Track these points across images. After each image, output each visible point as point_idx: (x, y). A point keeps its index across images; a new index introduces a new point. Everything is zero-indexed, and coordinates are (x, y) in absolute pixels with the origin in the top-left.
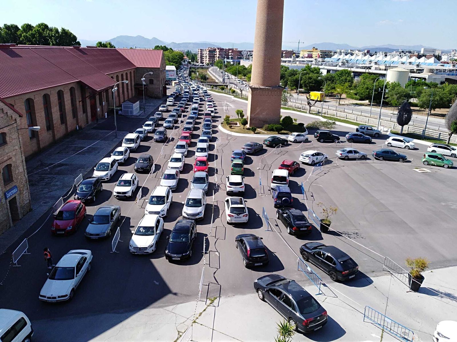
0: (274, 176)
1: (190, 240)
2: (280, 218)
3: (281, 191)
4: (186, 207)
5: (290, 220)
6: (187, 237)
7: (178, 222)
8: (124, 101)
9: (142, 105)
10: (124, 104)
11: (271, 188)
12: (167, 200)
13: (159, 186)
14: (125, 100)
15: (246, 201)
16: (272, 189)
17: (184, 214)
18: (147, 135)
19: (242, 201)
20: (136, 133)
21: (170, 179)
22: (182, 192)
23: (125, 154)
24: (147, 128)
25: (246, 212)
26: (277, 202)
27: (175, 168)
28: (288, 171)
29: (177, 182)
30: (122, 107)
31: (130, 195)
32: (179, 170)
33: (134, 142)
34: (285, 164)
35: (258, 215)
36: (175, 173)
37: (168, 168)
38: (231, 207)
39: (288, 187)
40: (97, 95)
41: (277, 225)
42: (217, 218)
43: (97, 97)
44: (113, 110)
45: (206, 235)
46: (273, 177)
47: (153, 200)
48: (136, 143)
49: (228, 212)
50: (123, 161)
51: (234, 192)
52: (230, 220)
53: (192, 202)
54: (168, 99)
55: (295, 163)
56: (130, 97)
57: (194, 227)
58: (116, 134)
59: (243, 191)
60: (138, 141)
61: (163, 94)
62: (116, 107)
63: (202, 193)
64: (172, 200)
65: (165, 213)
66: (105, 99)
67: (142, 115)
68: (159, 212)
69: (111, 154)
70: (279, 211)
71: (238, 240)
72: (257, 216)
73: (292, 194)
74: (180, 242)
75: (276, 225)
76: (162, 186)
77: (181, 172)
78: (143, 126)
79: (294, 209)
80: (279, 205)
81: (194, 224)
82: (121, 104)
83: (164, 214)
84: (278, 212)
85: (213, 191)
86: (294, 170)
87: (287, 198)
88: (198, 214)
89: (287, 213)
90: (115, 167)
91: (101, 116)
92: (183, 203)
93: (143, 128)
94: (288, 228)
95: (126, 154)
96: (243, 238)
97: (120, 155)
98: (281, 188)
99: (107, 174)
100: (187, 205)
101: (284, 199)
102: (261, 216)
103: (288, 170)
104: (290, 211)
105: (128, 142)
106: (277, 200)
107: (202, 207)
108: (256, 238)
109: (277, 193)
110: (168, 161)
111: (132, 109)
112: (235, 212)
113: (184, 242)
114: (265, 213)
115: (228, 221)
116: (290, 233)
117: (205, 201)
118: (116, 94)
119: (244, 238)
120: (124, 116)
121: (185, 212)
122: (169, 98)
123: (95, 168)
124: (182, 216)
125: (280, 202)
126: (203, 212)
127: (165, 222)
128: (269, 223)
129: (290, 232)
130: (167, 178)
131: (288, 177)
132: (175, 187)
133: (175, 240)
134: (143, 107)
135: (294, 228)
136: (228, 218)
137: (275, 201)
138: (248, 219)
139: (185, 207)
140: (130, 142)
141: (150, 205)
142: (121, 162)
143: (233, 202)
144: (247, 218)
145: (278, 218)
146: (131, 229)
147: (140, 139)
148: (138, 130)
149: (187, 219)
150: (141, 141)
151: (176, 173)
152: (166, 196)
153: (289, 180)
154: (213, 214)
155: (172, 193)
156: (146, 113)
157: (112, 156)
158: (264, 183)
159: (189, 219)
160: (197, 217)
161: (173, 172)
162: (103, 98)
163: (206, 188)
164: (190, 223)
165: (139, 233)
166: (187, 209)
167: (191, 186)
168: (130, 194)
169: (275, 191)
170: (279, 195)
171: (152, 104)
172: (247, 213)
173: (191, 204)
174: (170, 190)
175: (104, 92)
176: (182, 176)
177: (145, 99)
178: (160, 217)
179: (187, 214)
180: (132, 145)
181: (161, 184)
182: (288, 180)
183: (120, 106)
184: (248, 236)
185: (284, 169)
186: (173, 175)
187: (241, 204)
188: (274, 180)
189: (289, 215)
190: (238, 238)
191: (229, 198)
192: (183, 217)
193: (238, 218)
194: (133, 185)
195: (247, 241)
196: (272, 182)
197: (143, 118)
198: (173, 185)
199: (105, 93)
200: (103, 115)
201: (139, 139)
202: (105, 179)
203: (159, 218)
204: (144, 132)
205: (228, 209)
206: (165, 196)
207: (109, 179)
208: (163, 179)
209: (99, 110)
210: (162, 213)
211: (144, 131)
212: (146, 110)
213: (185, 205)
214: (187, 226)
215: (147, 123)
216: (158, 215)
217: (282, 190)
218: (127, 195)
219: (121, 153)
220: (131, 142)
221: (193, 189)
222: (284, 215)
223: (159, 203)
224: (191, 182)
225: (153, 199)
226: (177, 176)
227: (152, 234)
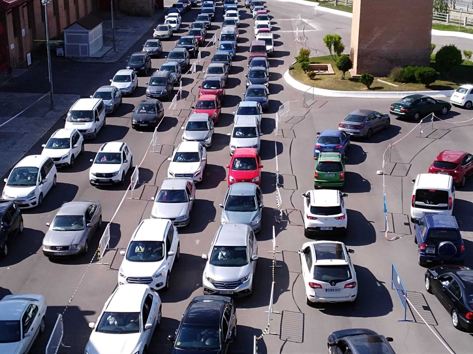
0: (418, 191)
1: (223, 343)
2: (434, 290)
3: (436, 226)
4: (211, 266)
5: (459, 296)
6: (214, 337)
7: (194, 302)
8: (69, 25)
9: (108, 32)
10: (69, 32)
11: (412, 218)
12: (168, 250)
13: (150, 218)
14: (71, 23)
15: (351, 251)
16: (413, 220)
17: (207, 284)
18: (121, 100)
19: (342, 251)
20: (95, 97)
21: (174, 200)
22: (202, 230)
23: (73, 145)
24: (119, 85)
25: (351, 278)
26: (427, 252)
27: (185, 175)
28: (451, 177)
29: (190, 208)
30: (63, 39)
31: (120, 180)
32: (194, 181)
33: (91, 118)
34: (444, 159)
35: (380, 283)
36: (184, 188)
37: (169, 176)
38: (315, 266)
39: (453, 215)
40: (8, 13)
41: (427, 308)
42: (282, 292)
43: (9, 18)
44: (44, 45)
45: (259, 332)
46: (414, 193)
47: (136, 251)
48: (98, 120)
49: (309, 276)
50: (68, 161)
51: (321, 229)
52: (314, 295)
53: (224, 254)
54: (166, 16)
55: (469, 159)
56: (82, 14)
57: (230, 312)
58: (52, 100)
59: (344, 228)
60: (101, 117)
61: (156, 6)
62: (50, 39)
63: (246, 233)
64: (178, 250)
65: (163, 280)
66: (27, 22)
67: (108, 55)
68: (150, 278)
69: (43, 146)
70: (431, 274)
71: (334, 344)
72: (379, 285)
73: (461, 233)
74: (199, 349)
75: (423, 307)
76: (155, 218)
77: (199, 185)
78: (111, 80)
79: (468, 269)
80: (431, 259)
81: (231, 306)
82: (62, 31)
83: (162, 284)
84: (429, 276)
85: (274, 227)
86: (465, 176)
87: (451, 243)
88: (239, 282)
89: (450, 279)
90: (49, 176)
91: (18, 61)
92: (204, 256)
93: (112, 85)
94: (455, 314)
95: (75, 145)
96: (345, 338)
97: (62, 147)
98: (434, 217)
99: (33, 193)
100: (214, 262)
101: (442, 244)
102: (388, 286)
103: (450, 174)
104: (458, 273)
105: (79, 120)
106: (426, 247)
107: (248, 265)
108: (376, 339)
109: (425, 230)
110: (169, 159)
111: (87, 41)
112: (325, 277)
113: (207, 349)
114: (399, 280)
115: (310, 298)
116: (460, 327)
117: (255, 251)
118: (51, 9)
119: (348, 340)
120: (68, 58)
121: (208, 279)
122: (170, 14)
123: (5, 180)
124: (202, 286)
125: (434, 252)
126: (251, 277)
127: (163, 301)
128: (407, 301)
129: (458, 323)
130: (167, 199)
131: (453, 191)
132: (186, 219)
133: (186, 344)
134: (112, 36)
135: (468, 314)
136: (310, 292)
137: (422, 250)
138: (356, 293)
139: (208, 266)
140: (83, 119)
141: (131, 262)
142: (64, 164)
143: (321, 252)
144: (354, 291)
145: (430, 291)
146: (88, 317)
147: (106, 110)
148: (101, 90)
149: (215, 294)
150: (107, 115)
151: (187, 188)
152: (165, 241)
153: (456, 200)
154: (273, 283)
155: (179, 233)
156: (117, 50)
157: (44, 150)
158: (394, 206)
159: (218, 293)
160: (237, 289)
161: (180, 185)
162: (21, 19)
163: (258, 220)
164: (221, 304)
165: (104, 327)
166: (213, 271)
167: (222, 216)
168: (119, 178)
169: (421, 226)
170: (431, 236)
171: (130, 30)
172: (354, 279)
173: (221, 259)
174: (175, 228)
175: (24, 7)
176: (201, 194)
177: (114, 19)
178: (152, 289)
179: (213, 283)
180: (88, 126)
181: (153, 213)
182: (453, 199)
183: (60, 36)
184: (357, 333)
185: (442, 173)
186: (182, 191)
187: (340, 256)
188: (416, 200)
189: (455, 283)
190: (334, 339)
191: (311, 244)
192: (205, 289)
193: (332, 290)
194: (124, 162)
195: (356, 347)
196: (413, 206)
197: (110, 61)
198: (181, 215)
199: (25, 9)
200: (22, 58)
201: (104, 111)
202: (28, 205)
203: (151, 292)
204: (115, 94)
205: (310, 269)
206: (163, 242)
207: (37, 205)
208: (158, 201)
209: (12, 46)
210: (157, 281)
211: (113, 92)
212: (116, 43)
213: (208, 262)
214: (214, 311)
215: (120, 73)
216: (146, 286)
217: (438, 224)
218: (114, 179)
219: (63, 143)
220: (86, 119)
221: (226, 223)
222: (444, 283)
223: (149, 259)
224: (222, 207)
225: (137, 249)
226: (189, 193)
227: (136, 329)
